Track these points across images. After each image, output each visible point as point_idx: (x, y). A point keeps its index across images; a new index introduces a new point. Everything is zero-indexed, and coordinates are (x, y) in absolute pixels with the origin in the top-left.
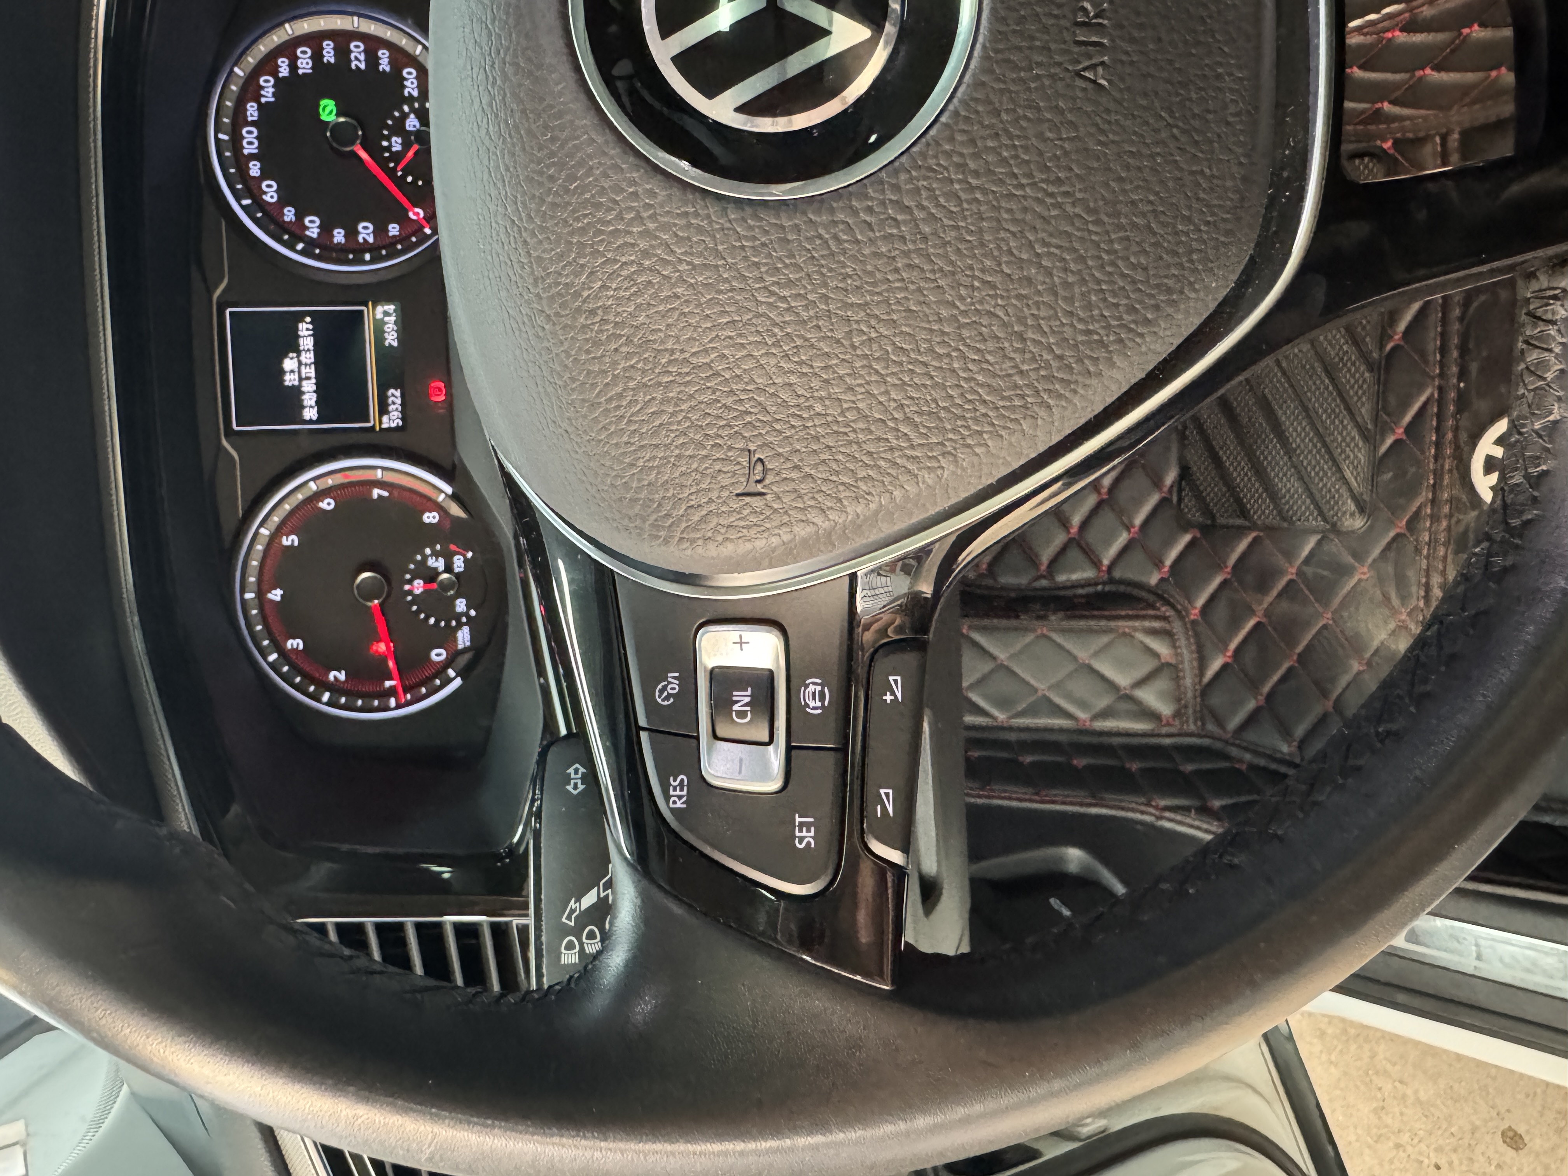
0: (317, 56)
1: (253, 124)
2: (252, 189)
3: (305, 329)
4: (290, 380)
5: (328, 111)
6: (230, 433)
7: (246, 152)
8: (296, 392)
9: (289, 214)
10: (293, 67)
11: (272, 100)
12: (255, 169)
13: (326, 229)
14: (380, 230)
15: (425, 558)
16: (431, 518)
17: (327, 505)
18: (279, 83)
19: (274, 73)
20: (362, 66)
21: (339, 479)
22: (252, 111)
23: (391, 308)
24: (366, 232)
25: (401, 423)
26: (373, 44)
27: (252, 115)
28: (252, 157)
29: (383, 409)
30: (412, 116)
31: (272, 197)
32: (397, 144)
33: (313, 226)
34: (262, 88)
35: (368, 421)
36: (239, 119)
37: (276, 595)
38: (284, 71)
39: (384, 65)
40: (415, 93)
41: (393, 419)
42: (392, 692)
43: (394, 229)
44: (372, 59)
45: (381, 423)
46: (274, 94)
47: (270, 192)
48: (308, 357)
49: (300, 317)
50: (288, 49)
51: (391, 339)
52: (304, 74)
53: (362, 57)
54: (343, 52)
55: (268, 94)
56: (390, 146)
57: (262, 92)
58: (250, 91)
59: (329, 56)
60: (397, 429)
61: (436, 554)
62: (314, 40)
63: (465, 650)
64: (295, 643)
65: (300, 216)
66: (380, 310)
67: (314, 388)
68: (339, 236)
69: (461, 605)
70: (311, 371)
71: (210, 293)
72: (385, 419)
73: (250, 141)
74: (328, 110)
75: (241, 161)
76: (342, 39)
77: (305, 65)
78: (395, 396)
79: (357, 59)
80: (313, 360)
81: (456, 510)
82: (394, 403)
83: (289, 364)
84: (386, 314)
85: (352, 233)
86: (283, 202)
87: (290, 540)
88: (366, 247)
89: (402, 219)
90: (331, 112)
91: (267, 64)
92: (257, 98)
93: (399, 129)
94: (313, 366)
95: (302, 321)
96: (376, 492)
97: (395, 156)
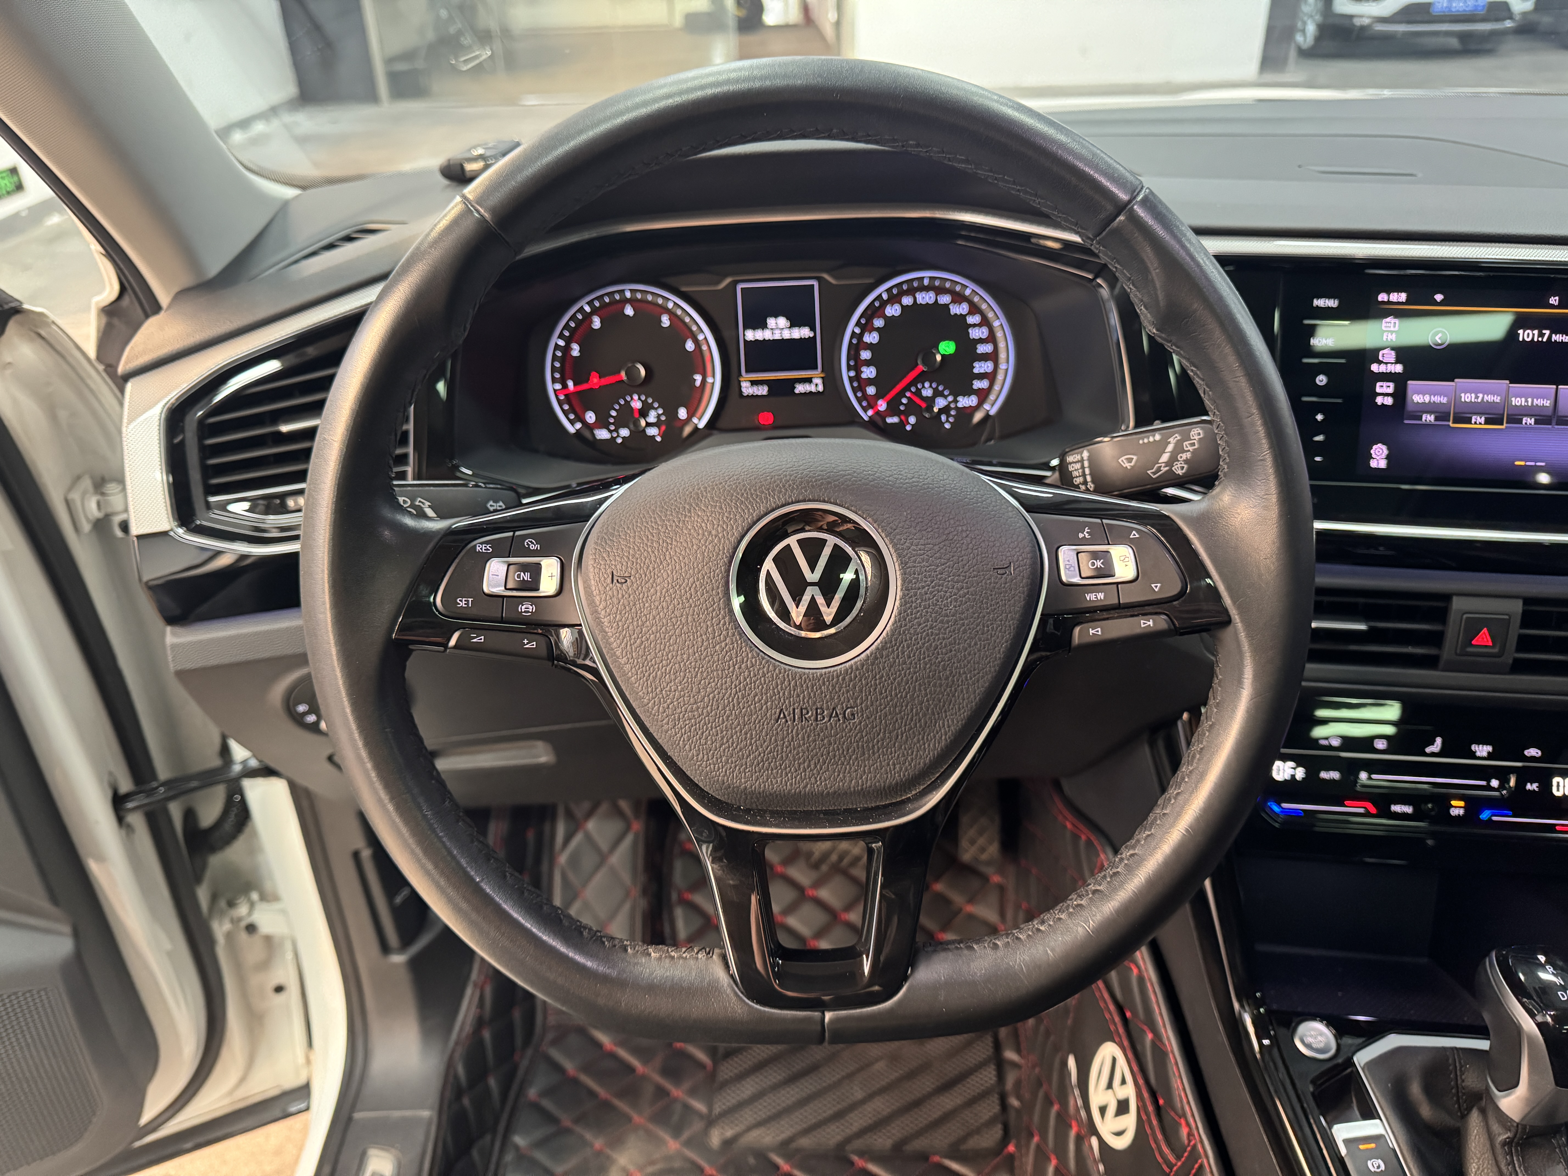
0: (981, 341)
1: (936, 300)
2: (894, 299)
3: (804, 332)
4: (771, 322)
5: (947, 347)
7: (918, 296)
8: (764, 326)
9: (879, 323)
10: (974, 326)
11: (953, 313)
12: (907, 301)
13: (869, 347)
14: (870, 382)
15: (656, 409)
16: (682, 413)
17: (690, 346)
18: (963, 317)
19: (971, 313)
20: (976, 370)
21: (707, 354)
22: (945, 299)
23: (821, 388)
24: (869, 372)
25: (745, 395)
26: (991, 377)
27: (942, 299)
28: (915, 299)
29: (754, 383)
30: (946, 403)
31: (890, 312)
32: (927, 392)
33: (872, 338)
34: (960, 306)
36: (940, 291)
37: (629, 311)
38: (971, 320)
39: (978, 384)
40: (960, 405)
41: (747, 389)
42: (565, 386)
43: (871, 390)
44: (981, 376)
45: (745, 381)
46: (956, 314)
47: (893, 311)
48: (787, 335)
49: (813, 329)
50: (985, 322)
51: (800, 388)
52: (969, 333)
53: (982, 371)
54: (984, 357)
55: (955, 309)
56: (926, 388)
57: (957, 306)
58: (958, 298)
59: (982, 349)
60: (741, 392)
61: (658, 417)
62: (991, 338)
63: (593, 435)
64: (597, 323)
65: (878, 330)
66: (818, 381)
67: (767, 339)
68: (866, 355)
69: (625, 432)
70: (777, 336)
71: (826, 271)
72: (748, 384)
73: (925, 298)
74: (947, 349)
75: (912, 291)
76: (993, 357)
77: (975, 333)
78: (763, 390)
79: (981, 367)
80: (785, 338)
81: (688, 430)
82: (758, 390)
83: (782, 321)
84: (816, 385)
85: (868, 363)
86: (886, 319)
87: (665, 321)
88: (859, 372)
89: (879, 396)
91: (974, 309)
92: (953, 301)
93: (937, 393)
94: (781, 338)
95: (811, 331)
96: (698, 378)
97: (919, 391)
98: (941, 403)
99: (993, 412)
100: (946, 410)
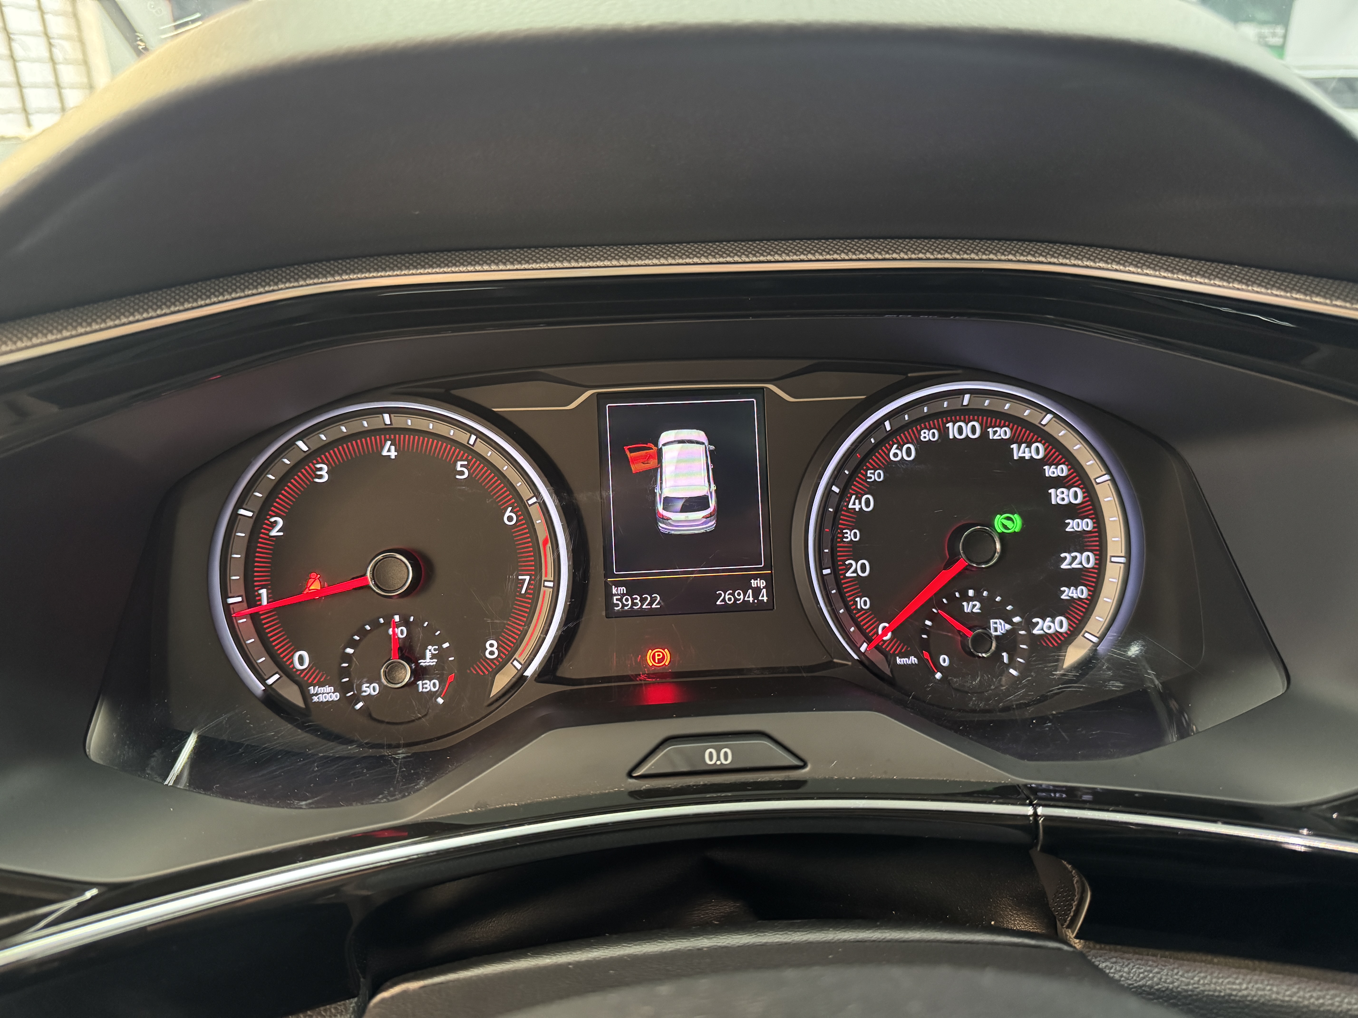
0: (1072, 511)
1: (984, 434)
2: (904, 431)
6: (601, 399)
7: (950, 425)
9: (875, 476)
10: (1058, 482)
11: (1015, 458)
12: (927, 435)
13: (859, 519)
14: (863, 586)
15: (438, 642)
16: (492, 648)
17: (509, 516)
18: (1035, 466)
19: (1048, 459)
20: (1064, 566)
21: (542, 533)
22: (1001, 433)
23: (764, 597)
24: (859, 568)
25: (617, 610)
26: (1094, 579)
27: (995, 432)
28: (944, 432)
29: (635, 587)
30: (1008, 627)
31: (896, 455)
32: (972, 607)
33: (863, 504)
34: (1029, 446)
36: (991, 416)
37: (390, 451)
38: (1050, 471)
39: (1068, 593)
40: (1036, 631)
41: (622, 599)
42: (251, 599)
43: (863, 603)
44: (1075, 578)
45: (618, 584)
46: (1022, 458)
47: (901, 453)
50: (1079, 477)
51: (726, 597)
52: (1049, 496)
53: (1076, 566)
54: (1080, 542)
55: (1021, 452)
56: (969, 599)
57: (1023, 445)
58: (1027, 432)
59: (1074, 525)
60: (609, 605)
61: (441, 656)
62: (1091, 508)
63: (306, 696)
64: (323, 474)
65: (873, 488)
66: (761, 584)
68: (851, 535)
69: (370, 689)
71: (775, 380)
72: (623, 590)
73: (963, 430)
74: (1008, 524)
75: (937, 419)
76: (1096, 542)
77: (1060, 496)
78: (652, 602)
79: (1074, 558)
81: (501, 682)
82: (643, 600)
84: (757, 591)
85: (856, 551)
86: (889, 467)
87: (463, 470)
88: (839, 569)
89: (877, 613)
90: (1005, 527)
91: (1058, 452)
92: (1016, 439)
93: (991, 610)
96: (525, 579)
97: (956, 605)
98: (999, 627)
100: (1007, 641)
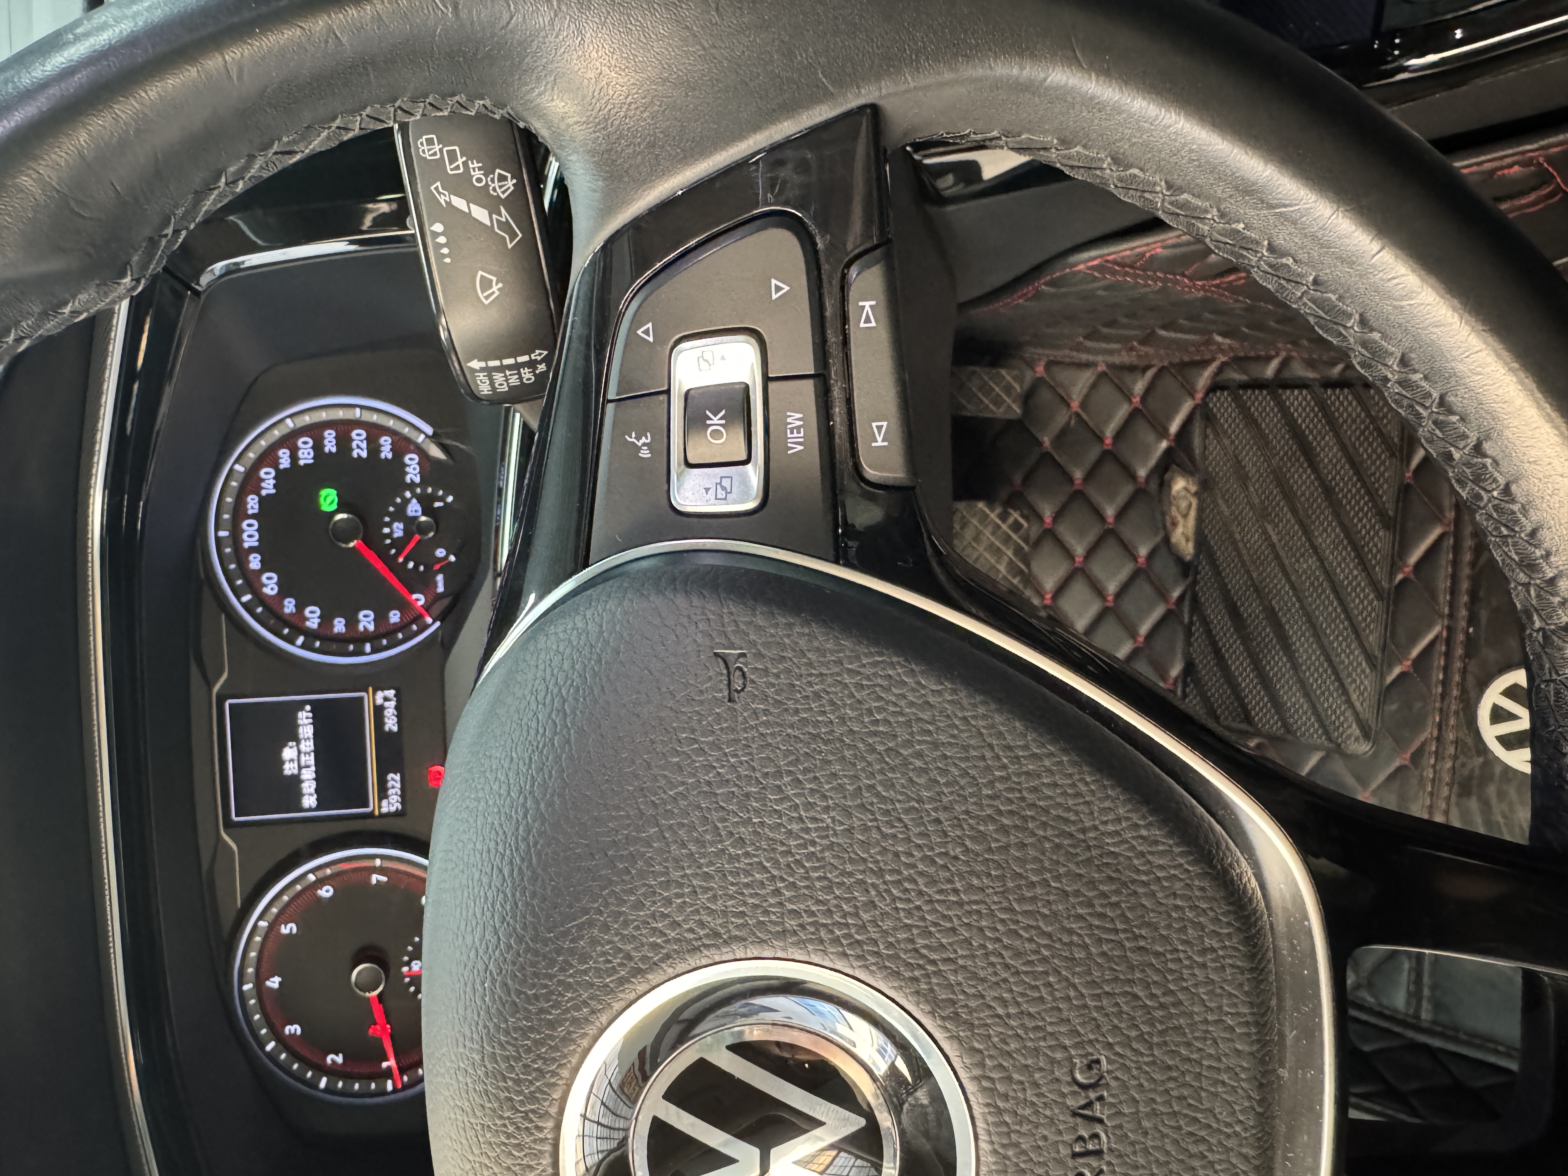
0: (318, 447)
1: (253, 516)
2: (252, 583)
3: (304, 718)
4: (289, 769)
5: (328, 499)
6: (229, 825)
7: (246, 545)
8: (296, 780)
9: (289, 606)
10: (294, 457)
11: (273, 491)
12: (255, 562)
13: (326, 620)
14: (381, 618)
17: (326, 892)
18: (281, 475)
19: (275, 464)
20: (364, 454)
21: (338, 869)
22: (252, 503)
23: (391, 693)
24: (366, 621)
25: (400, 807)
26: (374, 432)
27: (252, 508)
28: (252, 550)
29: (383, 793)
30: (414, 501)
31: (272, 589)
32: (398, 530)
33: (313, 617)
34: (263, 480)
35: (367, 806)
36: (239, 512)
37: (274, 983)
38: (285, 462)
39: (386, 452)
40: (417, 480)
41: (392, 804)
42: (388, 1074)
43: (395, 617)
44: (374, 446)
45: (380, 807)
46: (275, 486)
47: (270, 585)
48: (308, 746)
49: (301, 705)
50: (289, 440)
51: (391, 724)
52: (306, 465)
53: (364, 445)
54: (344, 441)
55: (268, 487)
56: (392, 532)
57: (263, 485)
58: (250, 482)
59: (330, 445)
60: (397, 814)
62: (315, 431)
64: (293, 1029)
65: (300, 607)
66: (380, 695)
67: (314, 776)
68: (339, 626)
70: (311, 760)
71: (210, 687)
72: (384, 803)
73: (250, 535)
74: (329, 500)
75: (241, 555)
76: (344, 429)
77: (306, 456)
78: (394, 780)
79: (358, 447)
80: (312, 748)
82: (393, 787)
83: (288, 753)
84: (386, 699)
85: (352, 622)
86: (284, 591)
87: (288, 929)
88: (367, 637)
89: (402, 606)
90: (332, 502)
91: (268, 457)
92: (257, 491)
93: (400, 514)
94: (312, 754)
95: (302, 709)
96: (375, 878)
97: (396, 543)
98: (414, 508)
99: (429, 430)
100: (426, 502)
